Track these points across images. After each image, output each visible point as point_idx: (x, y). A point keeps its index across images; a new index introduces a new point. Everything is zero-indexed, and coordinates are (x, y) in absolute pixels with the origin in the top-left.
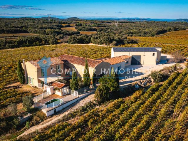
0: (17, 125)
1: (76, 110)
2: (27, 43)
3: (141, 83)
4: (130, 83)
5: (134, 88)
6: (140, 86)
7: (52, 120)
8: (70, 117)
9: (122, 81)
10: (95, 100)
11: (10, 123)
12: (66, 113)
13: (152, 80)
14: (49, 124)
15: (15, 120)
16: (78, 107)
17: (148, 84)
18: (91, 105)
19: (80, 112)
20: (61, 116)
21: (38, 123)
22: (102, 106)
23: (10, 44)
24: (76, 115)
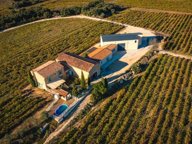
0: (40, 135)
1: (78, 115)
2: (24, 20)
3: (125, 77)
4: (116, 79)
5: (119, 84)
6: (124, 80)
7: (63, 126)
8: (75, 122)
9: (110, 77)
10: (91, 102)
11: (35, 134)
12: (72, 118)
13: (133, 72)
14: (61, 130)
15: (38, 131)
16: (79, 111)
17: (130, 77)
18: (88, 107)
19: (81, 116)
20: (69, 121)
21: (54, 130)
22: (97, 106)
23: (9, 24)
24: (79, 118)
